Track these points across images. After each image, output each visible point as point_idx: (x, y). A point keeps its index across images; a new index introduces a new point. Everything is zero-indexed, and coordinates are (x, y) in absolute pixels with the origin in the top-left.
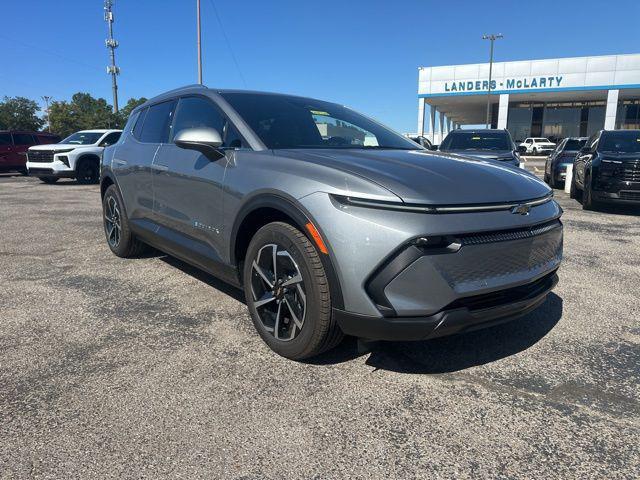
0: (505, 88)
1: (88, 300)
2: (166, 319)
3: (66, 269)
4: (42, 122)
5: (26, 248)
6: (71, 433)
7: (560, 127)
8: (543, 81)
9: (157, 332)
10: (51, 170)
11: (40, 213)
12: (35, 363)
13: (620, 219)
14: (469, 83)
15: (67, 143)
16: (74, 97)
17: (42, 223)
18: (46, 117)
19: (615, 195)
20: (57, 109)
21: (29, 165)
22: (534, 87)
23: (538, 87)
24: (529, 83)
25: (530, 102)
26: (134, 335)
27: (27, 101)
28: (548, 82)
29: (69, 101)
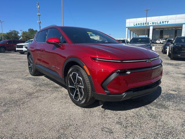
0: (151, 24)
1: (32, 83)
2: (51, 87)
3: (27, 75)
4: (20, 37)
5: (17, 71)
6: (28, 110)
7: (169, 36)
8: (163, 22)
9: (49, 90)
10: (23, 50)
11: (20, 62)
12: (19, 96)
13: (180, 62)
14: (141, 23)
15: (27, 43)
16: (29, 30)
17: (20, 64)
18: (21, 36)
19: (179, 55)
20: (24, 33)
21: (17, 49)
22: (160, 24)
23: (162, 24)
24: (159, 23)
25: (159, 29)
26: (43, 90)
27: (16, 31)
28: (164, 23)
29: (27, 31)
